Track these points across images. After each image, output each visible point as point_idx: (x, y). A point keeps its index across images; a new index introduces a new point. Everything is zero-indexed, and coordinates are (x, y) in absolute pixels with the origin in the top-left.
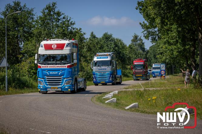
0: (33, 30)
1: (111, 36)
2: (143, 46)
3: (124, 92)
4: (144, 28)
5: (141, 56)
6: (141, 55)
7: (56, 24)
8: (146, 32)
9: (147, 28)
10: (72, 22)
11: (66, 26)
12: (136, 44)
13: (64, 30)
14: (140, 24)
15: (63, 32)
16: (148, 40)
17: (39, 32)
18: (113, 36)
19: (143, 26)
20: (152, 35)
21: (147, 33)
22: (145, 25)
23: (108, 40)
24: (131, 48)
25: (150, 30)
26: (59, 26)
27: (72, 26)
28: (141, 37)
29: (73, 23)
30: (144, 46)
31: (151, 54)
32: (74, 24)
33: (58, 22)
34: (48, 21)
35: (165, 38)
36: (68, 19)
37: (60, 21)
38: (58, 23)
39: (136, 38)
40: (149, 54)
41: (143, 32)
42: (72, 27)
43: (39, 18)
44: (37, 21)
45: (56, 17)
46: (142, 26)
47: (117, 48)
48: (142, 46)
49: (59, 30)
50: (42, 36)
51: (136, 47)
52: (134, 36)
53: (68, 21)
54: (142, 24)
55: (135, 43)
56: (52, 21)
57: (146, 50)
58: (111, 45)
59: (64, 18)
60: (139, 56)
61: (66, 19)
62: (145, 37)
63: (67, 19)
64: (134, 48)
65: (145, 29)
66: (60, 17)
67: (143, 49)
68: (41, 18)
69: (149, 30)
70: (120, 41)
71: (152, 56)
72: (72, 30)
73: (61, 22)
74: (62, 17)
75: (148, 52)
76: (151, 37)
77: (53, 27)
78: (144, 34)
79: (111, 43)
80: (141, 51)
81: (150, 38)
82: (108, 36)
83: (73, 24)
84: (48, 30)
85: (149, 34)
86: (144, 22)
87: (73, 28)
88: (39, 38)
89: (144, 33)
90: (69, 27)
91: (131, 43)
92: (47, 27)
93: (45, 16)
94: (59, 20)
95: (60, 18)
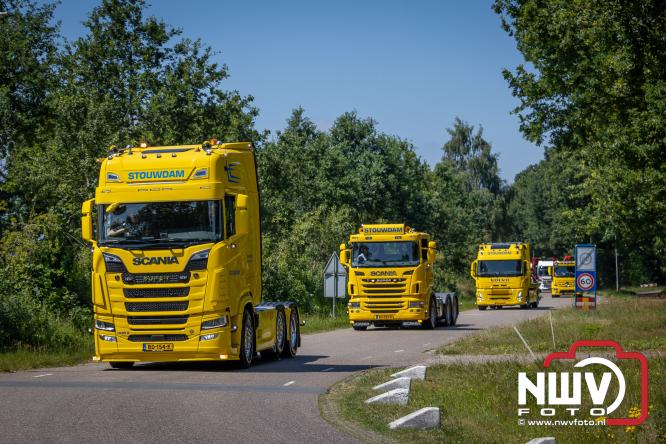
0: (51, 99)
1: (368, 128)
2: (491, 171)
3: (451, 369)
4: (522, 94)
5: (483, 211)
6: (483, 205)
7: (148, 74)
8: (529, 110)
9: (537, 93)
10: (214, 66)
11: (189, 82)
12: (463, 163)
13: (181, 102)
14: (507, 75)
15: (175, 107)
16: (539, 142)
17: (77, 108)
18: (375, 127)
19: (520, 85)
20: (555, 124)
21: (533, 114)
22: (527, 79)
23: (357, 143)
24: (447, 179)
25: (549, 102)
26: (159, 85)
27: (214, 83)
28: (480, 132)
29: (218, 70)
30: (496, 169)
31: (523, 204)
32: (222, 75)
33: (157, 64)
34: (115, 61)
35: (612, 138)
36: (199, 56)
37: (164, 63)
38: (154, 70)
39: (462, 138)
40: (515, 204)
41: (517, 110)
42: (212, 90)
43: (74, 50)
44: (66, 63)
45: (145, 42)
46: (513, 83)
47: (391, 177)
48: (486, 170)
49: (160, 101)
50: (88, 124)
51: (462, 173)
52: (454, 129)
53: (200, 63)
54: (515, 76)
55: (458, 158)
56: (131, 62)
57: (502, 186)
58: (369, 163)
59: (180, 49)
60: (478, 210)
61: (190, 53)
62: (527, 132)
63: (196, 53)
64: (456, 177)
65: (525, 98)
66: (165, 45)
67: (493, 184)
68: (83, 47)
69: (543, 101)
70: (403, 147)
71: (529, 211)
72: (214, 101)
73: (168, 68)
74: (171, 43)
75: (511, 194)
76: (553, 134)
77: (134, 87)
78: (523, 120)
79: (370, 159)
80: (483, 192)
81: (547, 136)
82: (357, 129)
83: (218, 74)
84: (112, 97)
85: (543, 119)
86: (520, 69)
87: (218, 93)
88: (78, 129)
89: (521, 117)
90: (201, 86)
91: (444, 159)
92: (109, 86)
93: (102, 40)
94: (160, 55)
95: (161, 50)
